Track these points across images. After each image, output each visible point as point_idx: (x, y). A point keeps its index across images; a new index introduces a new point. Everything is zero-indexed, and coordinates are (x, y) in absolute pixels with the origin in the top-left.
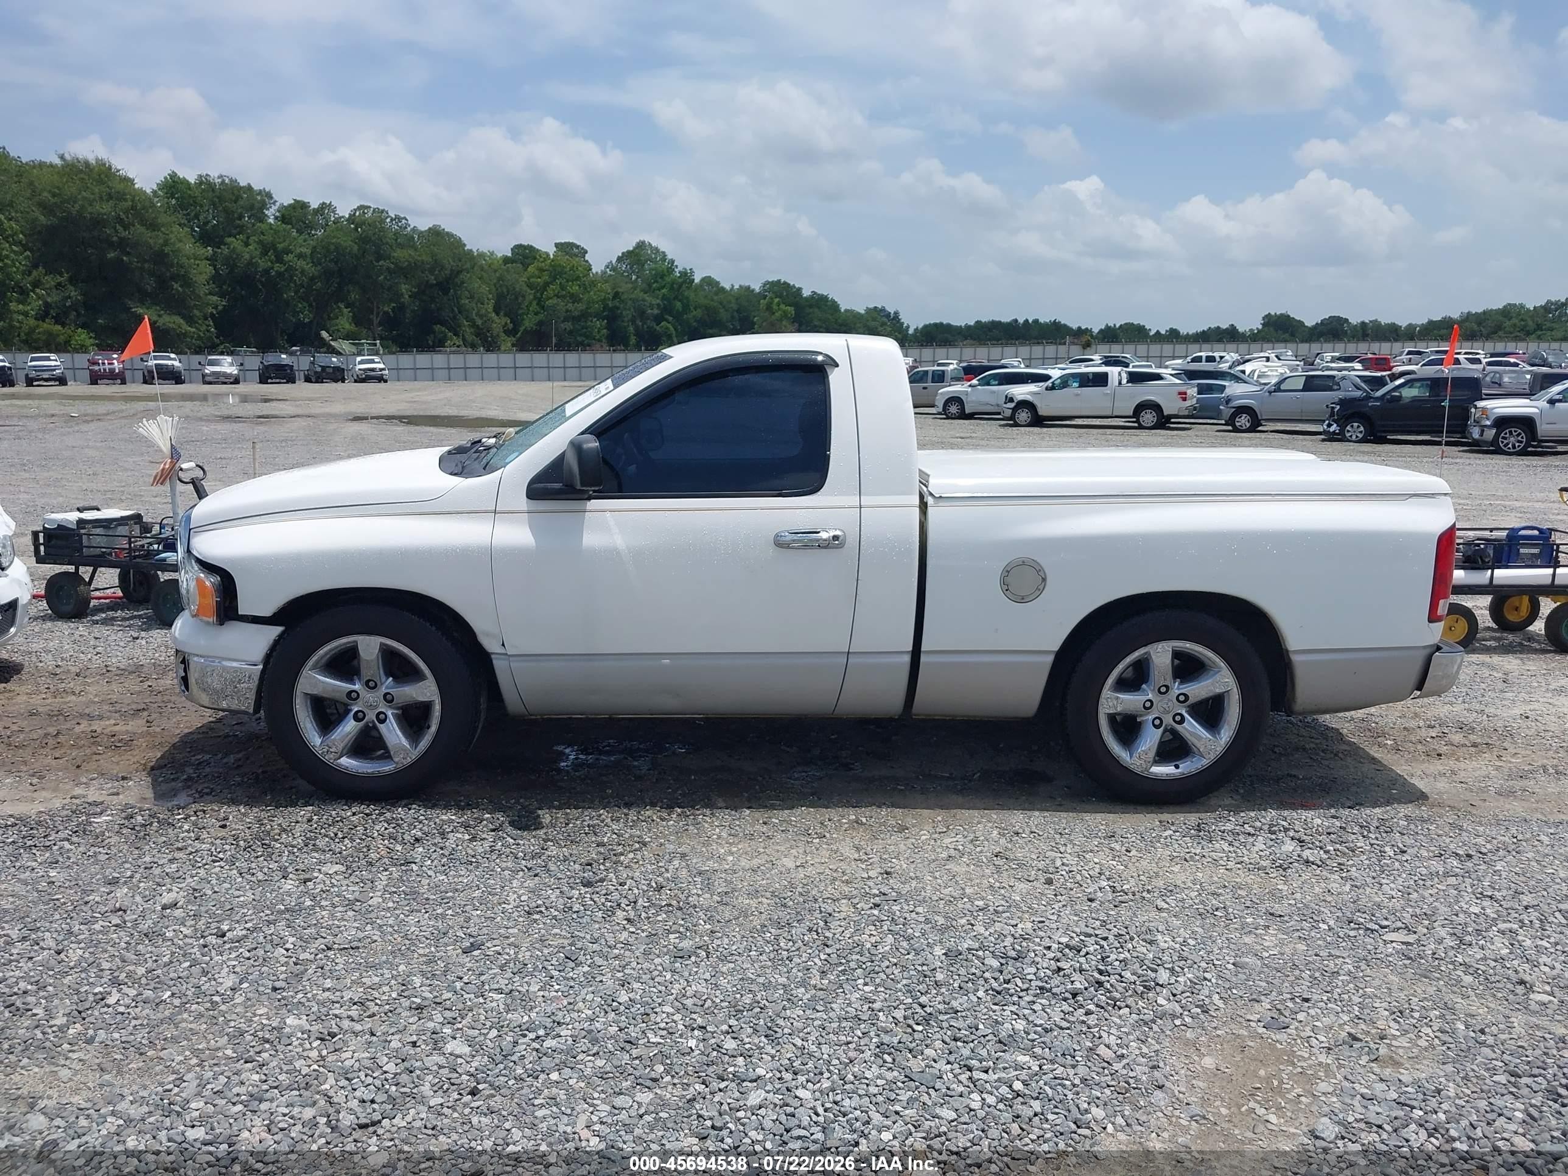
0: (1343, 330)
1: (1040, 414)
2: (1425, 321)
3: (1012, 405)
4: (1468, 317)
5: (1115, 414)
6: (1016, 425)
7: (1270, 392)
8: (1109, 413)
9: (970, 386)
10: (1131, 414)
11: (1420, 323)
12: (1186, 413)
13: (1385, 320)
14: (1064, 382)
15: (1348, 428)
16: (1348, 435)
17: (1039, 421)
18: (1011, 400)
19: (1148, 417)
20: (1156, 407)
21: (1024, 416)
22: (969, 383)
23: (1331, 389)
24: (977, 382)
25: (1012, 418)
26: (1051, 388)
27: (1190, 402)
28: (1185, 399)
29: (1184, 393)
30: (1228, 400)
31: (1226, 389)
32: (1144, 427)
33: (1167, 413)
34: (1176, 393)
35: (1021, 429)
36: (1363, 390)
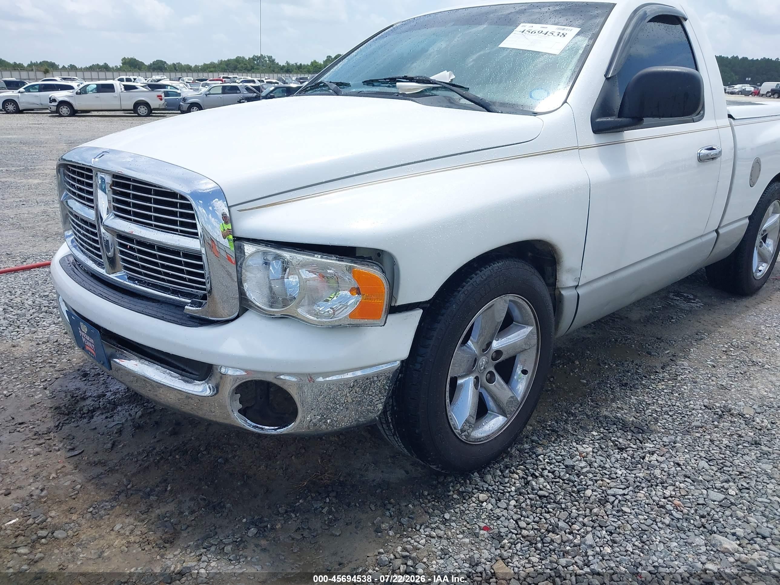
0: (164, 67)
1: (76, 108)
2: (202, 64)
3: (56, 104)
4: (221, 62)
5: (123, 108)
6: (61, 116)
7: (206, 95)
8: (119, 108)
9: (19, 92)
10: (132, 108)
11: (200, 65)
12: (163, 107)
13: (183, 63)
14: (83, 91)
17: (74, 113)
18: (54, 100)
19: (142, 110)
20: (146, 104)
21: (65, 110)
24: (24, 90)
25: (57, 111)
26: (77, 93)
27: (163, 101)
28: (161, 99)
29: (161, 96)
30: (184, 100)
31: (180, 94)
32: (139, 116)
33: (152, 107)
34: (156, 96)
35: (63, 118)
36: (255, 93)
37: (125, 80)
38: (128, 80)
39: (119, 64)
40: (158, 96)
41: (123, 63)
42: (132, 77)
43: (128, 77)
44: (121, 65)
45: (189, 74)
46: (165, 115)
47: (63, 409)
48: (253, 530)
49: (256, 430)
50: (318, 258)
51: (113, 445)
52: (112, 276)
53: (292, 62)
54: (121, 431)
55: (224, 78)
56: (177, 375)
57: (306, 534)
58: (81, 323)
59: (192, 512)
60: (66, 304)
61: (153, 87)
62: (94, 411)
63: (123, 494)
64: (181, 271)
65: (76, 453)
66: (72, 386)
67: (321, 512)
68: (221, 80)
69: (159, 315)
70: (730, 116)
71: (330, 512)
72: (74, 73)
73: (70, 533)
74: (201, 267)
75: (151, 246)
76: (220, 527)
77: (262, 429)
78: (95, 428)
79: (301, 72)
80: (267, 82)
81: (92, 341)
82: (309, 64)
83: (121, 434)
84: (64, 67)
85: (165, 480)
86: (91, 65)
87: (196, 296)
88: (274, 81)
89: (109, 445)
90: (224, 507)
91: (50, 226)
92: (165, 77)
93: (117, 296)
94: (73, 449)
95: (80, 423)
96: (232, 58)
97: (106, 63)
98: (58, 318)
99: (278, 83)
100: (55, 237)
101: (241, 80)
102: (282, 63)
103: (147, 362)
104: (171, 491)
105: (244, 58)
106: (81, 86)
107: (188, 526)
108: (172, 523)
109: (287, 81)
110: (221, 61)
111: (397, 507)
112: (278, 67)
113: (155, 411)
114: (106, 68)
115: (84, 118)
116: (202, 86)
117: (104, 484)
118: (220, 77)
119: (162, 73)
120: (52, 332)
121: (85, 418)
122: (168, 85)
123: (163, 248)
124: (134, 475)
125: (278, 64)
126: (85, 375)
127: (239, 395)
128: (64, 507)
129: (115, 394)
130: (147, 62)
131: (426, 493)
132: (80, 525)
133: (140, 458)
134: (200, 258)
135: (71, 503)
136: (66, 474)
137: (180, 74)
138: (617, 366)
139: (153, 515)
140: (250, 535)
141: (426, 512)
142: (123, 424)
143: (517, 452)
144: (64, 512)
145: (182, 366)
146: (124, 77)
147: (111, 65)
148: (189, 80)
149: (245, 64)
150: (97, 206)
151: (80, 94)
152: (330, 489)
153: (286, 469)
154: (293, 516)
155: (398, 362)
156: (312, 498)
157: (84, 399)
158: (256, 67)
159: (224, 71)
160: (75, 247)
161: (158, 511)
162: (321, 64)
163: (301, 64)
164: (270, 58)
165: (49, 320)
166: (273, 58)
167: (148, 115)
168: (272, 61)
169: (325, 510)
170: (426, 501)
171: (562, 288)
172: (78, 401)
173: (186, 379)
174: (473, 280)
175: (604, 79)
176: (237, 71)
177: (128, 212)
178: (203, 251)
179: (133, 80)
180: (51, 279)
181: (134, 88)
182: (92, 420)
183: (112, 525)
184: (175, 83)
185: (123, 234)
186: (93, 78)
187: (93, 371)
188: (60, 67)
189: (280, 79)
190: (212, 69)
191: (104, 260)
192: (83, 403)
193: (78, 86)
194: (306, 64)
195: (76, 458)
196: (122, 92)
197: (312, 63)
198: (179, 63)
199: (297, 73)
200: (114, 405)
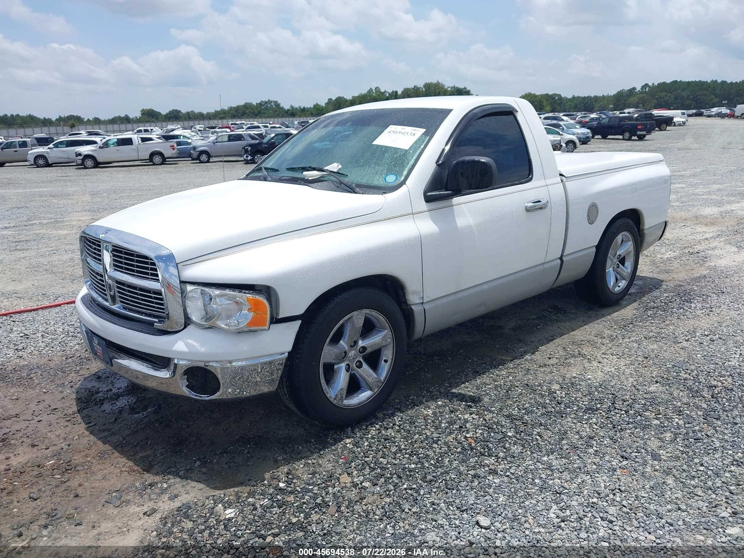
0: (179, 116)
1: (99, 161)
3: (81, 157)
4: (231, 109)
5: (140, 158)
6: (86, 168)
7: (214, 143)
8: (136, 158)
9: (49, 148)
10: (148, 158)
12: (176, 156)
14: (106, 145)
15: (256, 157)
16: (256, 160)
17: (97, 164)
18: (80, 155)
19: (157, 159)
20: (161, 154)
21: (89, 163)
22: (48, 147)
23: (240, 140)
24: (53, 146)
25: (83, 164)
26: (100, 147)
27: (176, 150)
28: (174, 149)
29: (173, 146)
30: (194, 148)
31: (190, 143)
32: (154, 164)
33: (166, 156)
34: (169, 147)
35: (88, 170)
36: (257, 139)
37: (143, 131)
38: (146, 131)
39: (138, 115)
40: (171, 146)
41: (142, 114)
42: (149, 128)
43: (146, 128)
44: (140, 115)
45: (201, 122)
46: (178, 162)
47: (83, 399)
48: (198, 463)
49: (197, 398)
50: (227, 292)
51: (116, 420)
52: (113, 307)
53: (296, 106)
54: (121, 412)
55: (232, 124)
56: (150, 366)
57: (231, 465)
58: (94, 338)
59: (162, 455)
60: (85, 327)
61: (167, 138)
62: (104, 400)
63: (120, 446)
64: (152, 302)
65: (91, 425)
66: (89, 386)
67: (243, 453)
68: (229, 128)
69: (140, 329)
70: (561, 175)
71: (248, 453)
72: (97, 127)
73: (85, 467)
74: (162, 299)
75: (135, 288)
76: (179, 463)
77: (200, 397)
78: (104, 411)
79: (305, 114)
80: (272, 127)
81: (101, 349)
82: (312, 107)
83: (121, 414)
84: (88, 120)
85: (148, 438)
86: (113, 117)
87: (161, 317)
88: (278, 126)
89: (113, 420)
90: (183, 452)
91: (75, 271)
92: (179, 126)
93: (116, 319)
94: (89, 423)
95: (94, 408)
96: (241, 104)
97: (126, 115)
98: (81, 340)
99: (281, 128)
100: (80, 279)
101: (248, 126)
102: (287, 107)
103: (133, 360)
104: (150, 444)
105: (251, 104)
106: (104, 141)
107: (159, 462)
108: (149, 461)
109: (289, 125)
110: (231, 107)
111: (292, 448)
112: (283, 111)
113: (144, 399)
114: (126, 120)
115: (106, 169)
116: (212, 134)
117: (108, 441)
118: (228, 124)
119: (176, 123)
120: (77, 350)
121: (98, 404)
122: (180, 136)
123: (142, 289)
124: (127, 436)
125: (283, 108)
126: (99, 378)
127: (186, 376)
128: (83, 454)
129: (119, 389)
130: (164, 112)
131: (313, 440)
132: (92, 463)
133: (132, 426)
134: (160, 294)
135: (87, 452)
136: (84, 437)
137: (192, 122)
138: (478, 360)
139: (138, 457)
140: (196, 465)
141: (310, 451)
142: (123, 407)
143: (382, 415)
144: (82, 457)
145: (154, 361)
146: (142, 128)
147: (131, 116)
148: (200, 127)
149: (253, 109)
150: (103, 263)
151: (102, 148)
152: (251, 440)
153: (226, 430)
154: (225, 455)
155: (287, 354)
156: (239, 445)
157: (97, 392)
158: (262, 112)
159: (234, 117)
160: (91, 289)
161: (141, 455)
162: (322, 107)
163: (304, 107)
164: (276, 102)
165: (75, 342)
166: (279, 102)
167: (162, 164)
168: (277, 105)
169: (245, 452)
170: (311, 444)
171: (412, 305)
172: (93, 394)
173: (156, 368)
174: (335, 301)
175: (435, 165)
176: (245, 115)
177: (122, 268)
178: (163, 290)
179: (150, 131)
180: (76, 312)
181: (150, 139)
182: (103, 406)
183: (112, 463)
184: (187, 133)
185: (119, 281)
186: (115, 130)
187: (104, 375)
188: (85, 120)
189: (283, 124)
190: (223, 115)
191: (109, 297)
192: (96, 396)
193: (101, 140)
194: (309, 107)
195: (91, 428)
196: (139, 144)
197: (314, 106)
198: (192, 111)
199: (300, 116)
200: (118, 396)
